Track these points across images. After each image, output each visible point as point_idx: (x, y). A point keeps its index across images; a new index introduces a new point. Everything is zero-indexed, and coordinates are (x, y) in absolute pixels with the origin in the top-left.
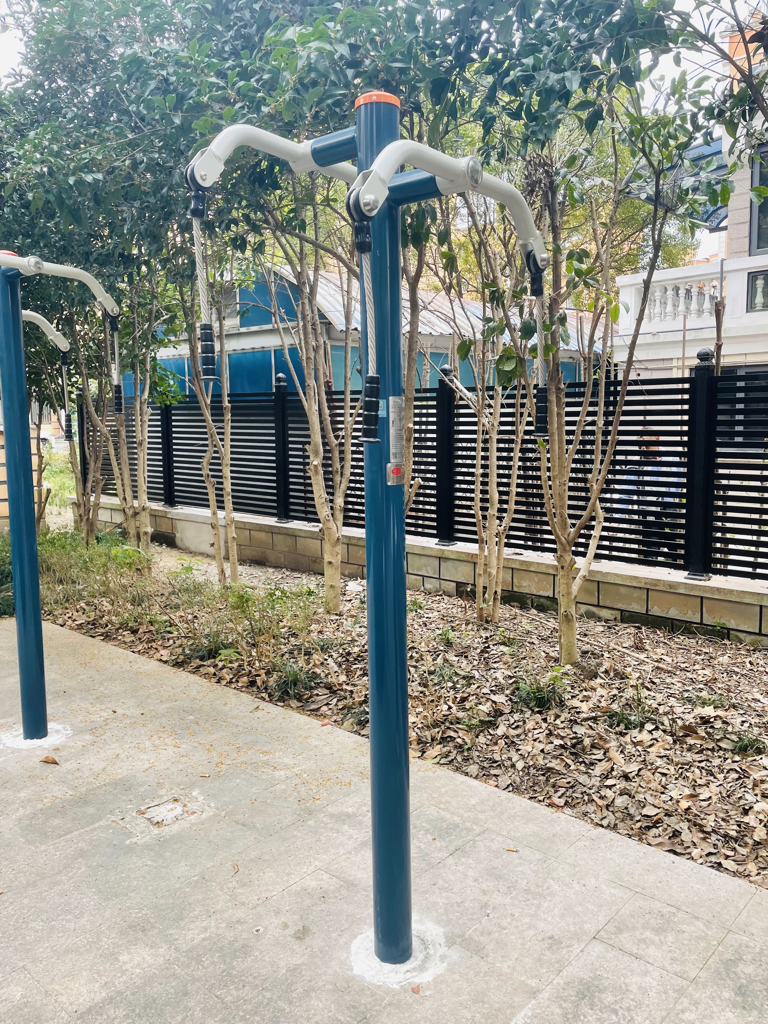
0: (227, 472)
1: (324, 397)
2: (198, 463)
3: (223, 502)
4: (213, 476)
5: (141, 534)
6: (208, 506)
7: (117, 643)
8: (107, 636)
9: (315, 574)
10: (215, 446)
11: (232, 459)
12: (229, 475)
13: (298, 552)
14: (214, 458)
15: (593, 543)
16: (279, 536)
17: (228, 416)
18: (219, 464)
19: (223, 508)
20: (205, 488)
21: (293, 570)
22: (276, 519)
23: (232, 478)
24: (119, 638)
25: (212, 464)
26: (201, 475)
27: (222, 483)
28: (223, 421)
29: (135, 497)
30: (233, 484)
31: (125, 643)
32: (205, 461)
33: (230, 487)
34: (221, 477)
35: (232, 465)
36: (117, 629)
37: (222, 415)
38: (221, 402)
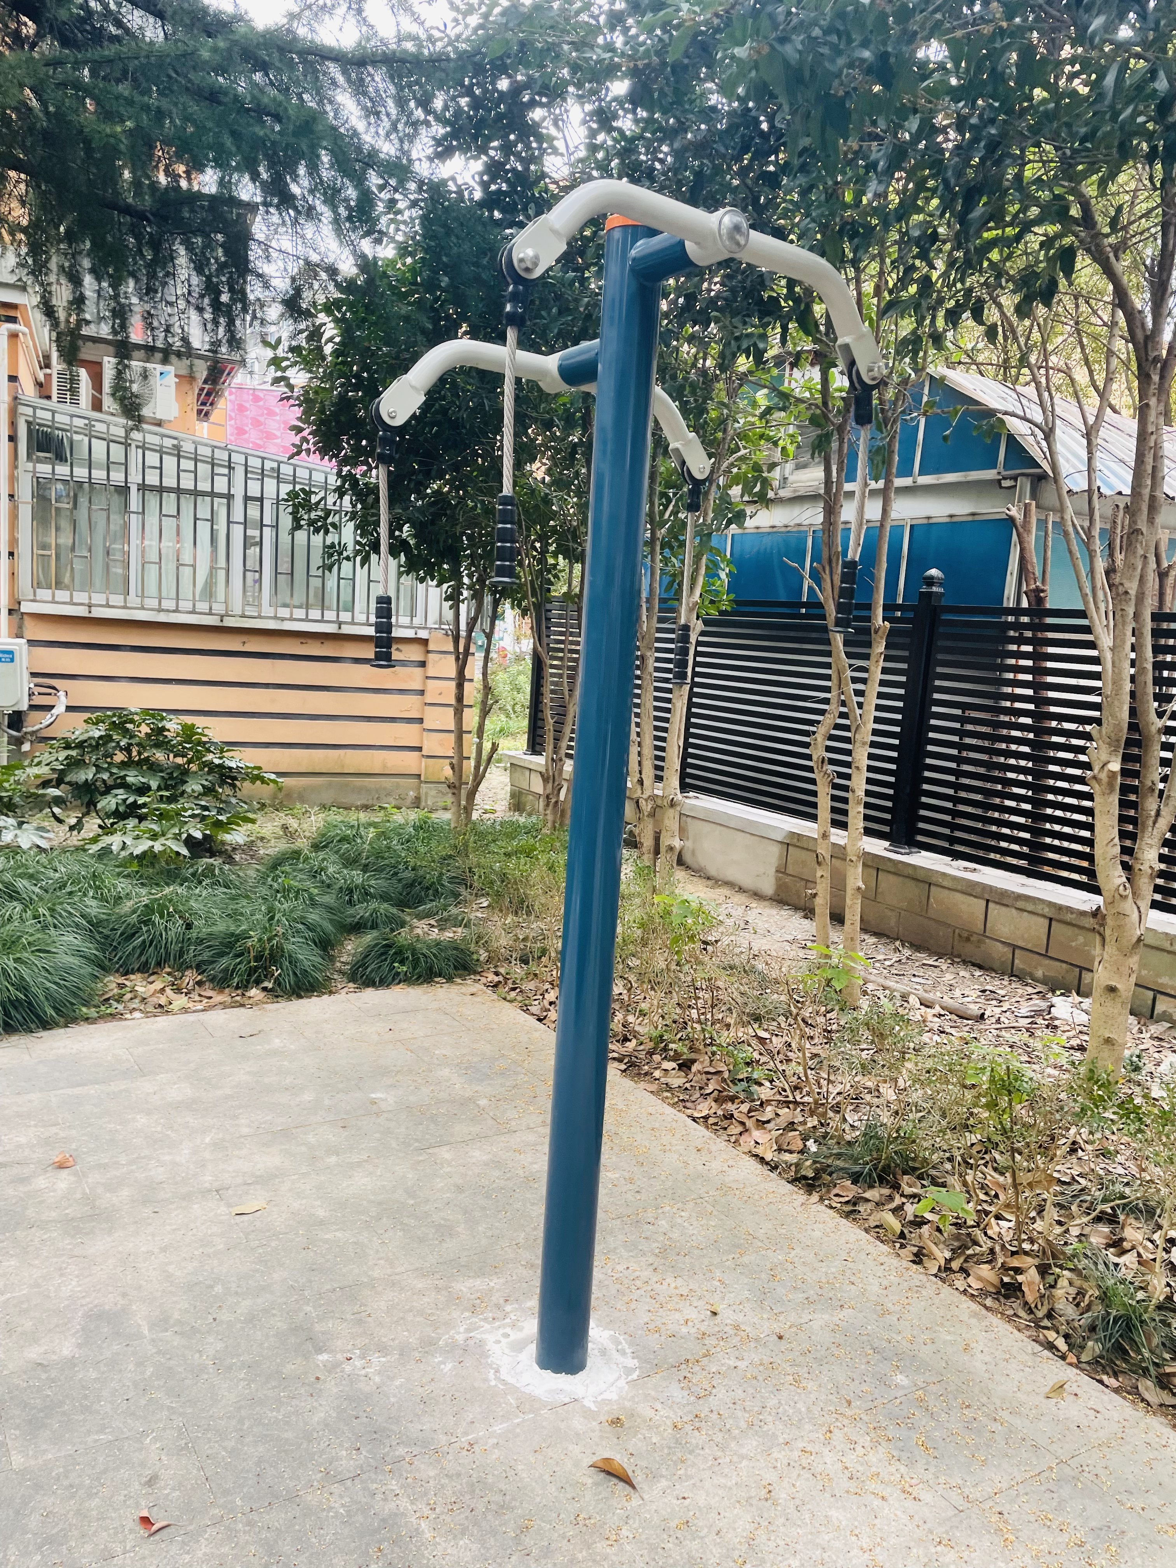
0: (861, 757)
1: (1149, 625)
2: (807, 734)
3: (845, 813)
4: (832, 762)
5: (663, 849)
6: (813, 818)
7: (654, 1087)
8: (632, 1064)
9: (965, 962)
10: (843, 704)
11: (875, 732)
12: (865, 762)
13: (931, 914)
14: (837, 727)
16: (891, 878)
17: (880, 647)
18: (848, 740)
19: (843, 826)
20: (813, 782)
21: (917, 947)
22: (886, 844)
23: (870, 769)
24: (657, 1074)
25: (832, 738)
26: (809, 757)
27: (848, 777)
28: (867, 657)
29: (659, 779)
30: (869, 781)
31: (669, 1088)
32: (821, 732)
33: (864, 786)
34: (848, 765)
35: (873, 744)
36: (651, 1053)
37: (869, 645)
38: (868, 619)
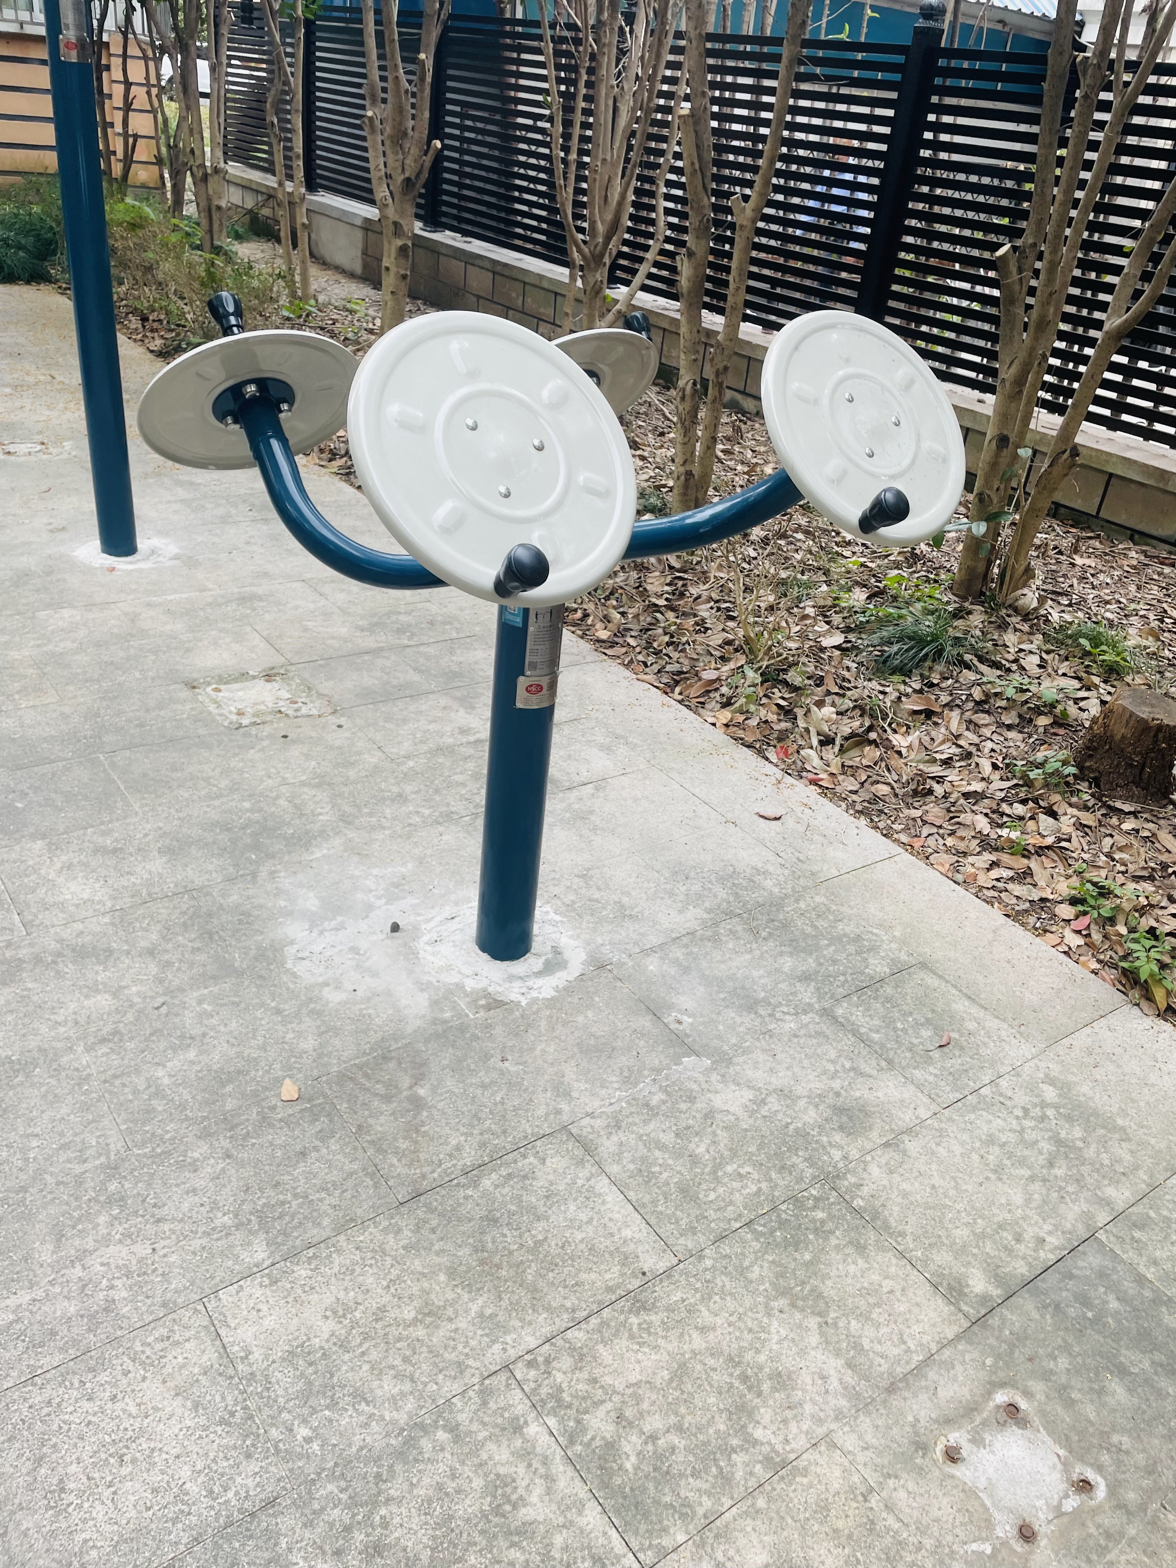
15: (644, 269)
22: (423, 225)
